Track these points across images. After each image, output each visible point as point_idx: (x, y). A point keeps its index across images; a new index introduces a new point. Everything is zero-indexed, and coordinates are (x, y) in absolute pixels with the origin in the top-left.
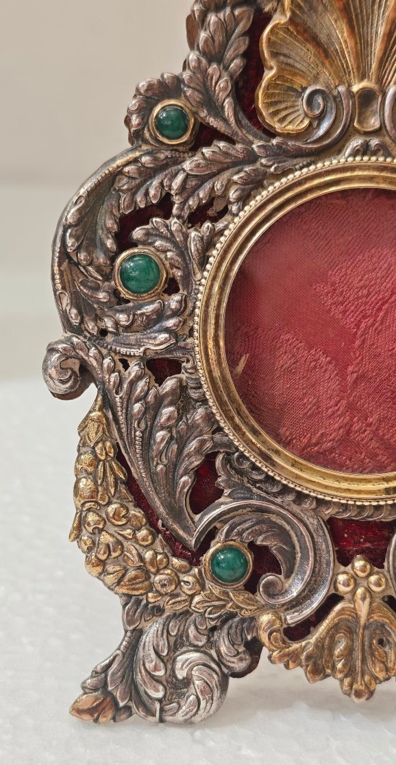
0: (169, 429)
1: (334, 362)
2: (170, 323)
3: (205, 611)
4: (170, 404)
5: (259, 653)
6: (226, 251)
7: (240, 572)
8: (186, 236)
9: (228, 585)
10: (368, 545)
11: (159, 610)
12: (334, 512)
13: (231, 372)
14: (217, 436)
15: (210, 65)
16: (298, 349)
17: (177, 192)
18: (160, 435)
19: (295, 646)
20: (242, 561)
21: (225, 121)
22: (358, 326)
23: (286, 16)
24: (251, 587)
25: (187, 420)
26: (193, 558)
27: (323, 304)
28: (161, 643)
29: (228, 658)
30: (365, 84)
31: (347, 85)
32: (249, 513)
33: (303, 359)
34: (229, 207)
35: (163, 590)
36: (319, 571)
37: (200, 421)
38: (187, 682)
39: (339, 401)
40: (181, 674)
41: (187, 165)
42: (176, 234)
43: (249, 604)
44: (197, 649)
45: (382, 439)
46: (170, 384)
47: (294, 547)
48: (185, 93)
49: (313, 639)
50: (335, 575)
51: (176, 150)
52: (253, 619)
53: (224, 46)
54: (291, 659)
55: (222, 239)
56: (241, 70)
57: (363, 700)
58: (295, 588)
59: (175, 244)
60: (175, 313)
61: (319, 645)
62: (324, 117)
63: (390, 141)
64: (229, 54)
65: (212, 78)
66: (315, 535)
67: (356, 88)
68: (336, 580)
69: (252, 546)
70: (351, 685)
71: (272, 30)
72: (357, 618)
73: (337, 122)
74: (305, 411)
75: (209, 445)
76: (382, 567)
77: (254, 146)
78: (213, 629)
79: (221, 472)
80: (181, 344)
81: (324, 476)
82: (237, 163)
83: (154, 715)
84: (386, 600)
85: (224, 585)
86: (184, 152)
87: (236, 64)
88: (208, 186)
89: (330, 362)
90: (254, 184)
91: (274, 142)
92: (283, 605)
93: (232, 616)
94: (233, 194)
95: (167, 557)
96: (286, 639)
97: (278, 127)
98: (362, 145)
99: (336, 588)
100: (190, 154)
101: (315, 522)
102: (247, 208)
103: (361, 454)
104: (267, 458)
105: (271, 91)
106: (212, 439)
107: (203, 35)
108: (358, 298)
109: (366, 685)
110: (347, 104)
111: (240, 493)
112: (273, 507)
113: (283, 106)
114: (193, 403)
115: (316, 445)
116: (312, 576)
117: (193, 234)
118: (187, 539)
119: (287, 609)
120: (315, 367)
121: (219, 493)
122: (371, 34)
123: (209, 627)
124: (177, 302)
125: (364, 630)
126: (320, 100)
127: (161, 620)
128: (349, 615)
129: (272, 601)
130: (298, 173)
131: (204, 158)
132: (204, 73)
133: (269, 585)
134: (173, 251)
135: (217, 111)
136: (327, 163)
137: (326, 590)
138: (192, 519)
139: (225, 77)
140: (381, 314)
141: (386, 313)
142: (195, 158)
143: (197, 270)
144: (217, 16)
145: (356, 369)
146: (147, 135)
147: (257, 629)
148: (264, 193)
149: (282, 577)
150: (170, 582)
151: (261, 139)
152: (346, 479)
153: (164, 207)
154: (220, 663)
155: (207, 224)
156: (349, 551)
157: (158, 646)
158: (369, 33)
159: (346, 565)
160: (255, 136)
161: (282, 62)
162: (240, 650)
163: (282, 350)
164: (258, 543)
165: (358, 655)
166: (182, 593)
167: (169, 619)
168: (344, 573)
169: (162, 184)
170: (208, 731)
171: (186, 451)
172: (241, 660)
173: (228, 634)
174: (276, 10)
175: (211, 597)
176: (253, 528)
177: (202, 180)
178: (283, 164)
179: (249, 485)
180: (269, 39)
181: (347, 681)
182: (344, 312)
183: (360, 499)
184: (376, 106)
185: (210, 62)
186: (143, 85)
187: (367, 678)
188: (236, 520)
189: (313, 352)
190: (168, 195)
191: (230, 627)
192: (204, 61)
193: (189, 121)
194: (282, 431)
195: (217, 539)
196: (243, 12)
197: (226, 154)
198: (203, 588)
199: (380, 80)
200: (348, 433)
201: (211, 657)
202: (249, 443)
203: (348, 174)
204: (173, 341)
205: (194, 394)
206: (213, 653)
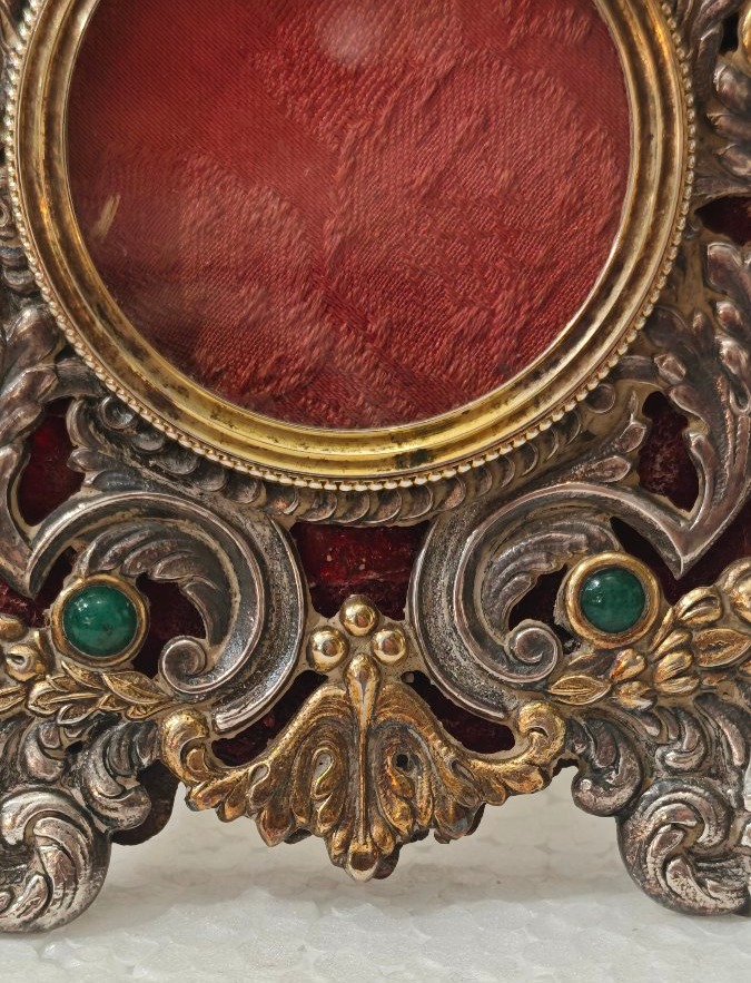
1: (296, 211)
3: (56, 713)
5: (170, 796)
7: (118, 634)
9: (99, 661)
10: (373, 575)
12: (301, 510)
13: (85, 233)
14: (65, 364)
16: (223, 187)
19: (234, 774)
20: (126, 613)
22: (340, 137)
24: (146, 663)
26: (31, 614)
27: (270, 94)
29: (105, 802)
32: (137, 519)
33: (236, 207)
36: (277, 628)
37: (28, 335)
38: (26, 849)
39: (310, 291)
40: (12, 835)
43: (142, 696)
44: (44, 786)
45: (396, 366)
47: (228, 585)
49: (268, 760)
50: (307, 634)
52: (152, 725)
54: (228, 801)
57: (369, 872)
58: (231, 658)
61: (281, 769)
66: (267, 558)
68: (310, 643)
69: (145, 584)
70: (345, 845)
72: (353, 714)
74: (244, 313)
75: (47, 383)
76: (402, 617)
78: (76, 748)
79: (77, 439)
81: (277, 434)
84: (411, 679)
85: (91, 660)
89: (288, 213)
92: (209, 695)
93: (109, 720)
96: (218, 761)
99: (310, 660)
101: (267, 532)
103: (357, 396)
104: (162, 403)
106: (55, 370)
108: (339, 80)
109: (374, 844)
111: (116, 478)
112: (182, 504)
114: (14, 298)
115: (267, 381)
116: (263, 638)
118: (15, 573)
119: (217, 704)
120: (259, 224)
121: (76, 481)
123: (67, 744)
125: (367, 738)
128: (338, 711)
129: (187, 688)
133: (181, 655)
137: (290, 663)
138: (24, 535)
140: (385, 112)
141: (395, 109)
143: (8, 28)
145: (341, 225)
147: (160, 743)
149: (205, 642)
152: (319, 441)
154: (90, 811)
156: (337, 589)
159: (329, 615)
162: (128, 787)
164: (156, 576)
165: (358, 786)
166: (9, 680)
168: (325, 628)
171: (5, 397)
172: (130, 804)
173: (104, 755)
175: (64, 686)
176: (145, 548)
179: (134, 463)
181: (338, 837)
182: (312, 109)
183: (346, 480)
187: (376, 830)
188: (112, 532)
189: (253, 191)
191: (107, 744)
194: (200, 355)
195: (74, 573)
198: (51, 667)
200: (330, 355)
201: (70, 799)
202: (125, 374)
205: (16, 281)
206: (77, 794)
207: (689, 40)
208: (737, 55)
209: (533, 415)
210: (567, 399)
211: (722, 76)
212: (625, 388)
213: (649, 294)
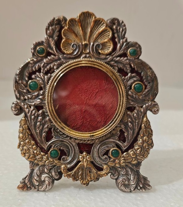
0: (40, 122)
1: (79, 107)
2: (41, 97)
3: (49, 165)
4: (41, 116)
5: (62, 175)
6: (53, 80)
7: (57, 155)
8: (44, 77)
9: (54, 159)
10: (87, 149)
11: (38, 165)
12: (79, 141)
13: (54, 109)
14: (52, 124)
16: (71, 104)
17: (42, 67)
18: (38, 123)
19: (69, 173)
20: (57, 153)
22: (85, 99)
24: (60, 159)
25: (45, 120)
26: (46, 152)
27: (77, 93)
28: (38, 172)
29: (54, 176)
30: (86, 42)
31: (81, 43)
32: (59, 142)
33: (72, 106)
34: (54, 70)
35: (39, 160)
37: (47, 120)
38: (44, 181)
39: (81, 116)
40: (43, 179)
41: (45, 61)
42: (42, 77)
43: (59, 163)
44: (47, 173)
46: (40, 112)
47: (70, 150)
48: (44, 45)
50: (79, 156)
51: (42, 58)
52: (60, 166)
53: (53, 34)
54: (69, 176)
56: (57, 40)
57: (85, 185)
58: (70, 159)
59: (42, 79)
60: (42, 95)
61: (75, 172)
62: (76, 50)
63: (91, 55)
64: (54, 36)
66: (74, 147)
67: (83, 44)
69: (60, 149)
70: (83, 182)
71: (64, 30)
72: (84, 166)
73: (79, 51)
74: (73, 118)
75: (50, 126)
76: (90, 154)
77: (60, 57)
78: (51, 169)
79: (53, 132)
80: (43, 102)
81: (75, 132)
82: (56, 60)
83: (36, 189)
84: (91, 162)
87: (56, 38)
88: (49, 65)
90: (60, 65)
91: (65, 56)
92: (67, 163)
93: (55, 166)
94: (55, 67)
95: (40, 152)
96: (68, 171)
97: (66, 52)
98: (85, 56)
99: (79, 159)
101: (75, 144)
104: (63, 129)
105: (64, 44)
106: (51, 124)
107: (48, 32)
108: (85, 92)
109: (86, 182)
110: (81, 47)
111: (57, 137)
112: (65, 140)
113: (66, 48)
114: (46, 116)
115: (75, 126)
116: (74, 156)
117: (46, 77)
118: (45, 148)
119: (68, 164)
120: (75, 108)
121: (52, 137)
122: (87, 31)
124: (42, 92)
125: (86, 169)
126: (75, 46)
127: (38, 167)
128: (82, 165)
129: (64, 162)
132: (49, 40)
133: (64, 158)
134: (41, 81)
135: (52, 49)
137: (77, 159)
138: (46, 143)
139: (54, 41)
141: (91, 96)
142: (46, 59)
144: (52, 27)
145: (85, 109)
146: (35, 54)
147: (61, 169)
148: (62, 67)
149: (67, 157)
150: (40, 158)
151: (62, 55)
152: (81, 134)
153: (39, 70)
154: (52, 177)
155: (49, 74)
156: (83, 151)
157: (37, 173)
159: (82, 154)
160: (60, 54)
161: (66, 38)
162: (57, 174)
163: (67, 104)
165: (84, 175)
166: (43, 160)
167: (40, 167)
168: (81, 156)
169: (39, 65)
170: (49, 193)
171: (44, 127)
172: (57, 176)
173: (54, 170)
174: (65, 26)
175: (50, 162)
176: (60, 145)
178: (67, 61)
179: (59, 135)
180: (63, 32)
181: (82, 181)
182: (82, 95)
183: (84, 138)
184: (88, 47)
185: (50, 38)
186: (34, 43)
187: (86, 180)
188: (56, 143)
189: (75, 104)
190: (40, 68)
191: (55, 168)
192: (48, 37)
193: (45, 51)
194: (68, 123)
195: (52, 148)
196: (58, 26)
197: (54, 58)
198: (48, 159)
199: (89, 41)
200: (83, 123)
201: (50, 175)
202: (58, 125)
204: (41, 101)
205: (46, 114)
206: (51, 174)
207: (126, 88)
208: (131, 90)
209: (106, 131)
210: (110, 130)
211: (130, 93)
212: (117, 128)
213: (120, 118)
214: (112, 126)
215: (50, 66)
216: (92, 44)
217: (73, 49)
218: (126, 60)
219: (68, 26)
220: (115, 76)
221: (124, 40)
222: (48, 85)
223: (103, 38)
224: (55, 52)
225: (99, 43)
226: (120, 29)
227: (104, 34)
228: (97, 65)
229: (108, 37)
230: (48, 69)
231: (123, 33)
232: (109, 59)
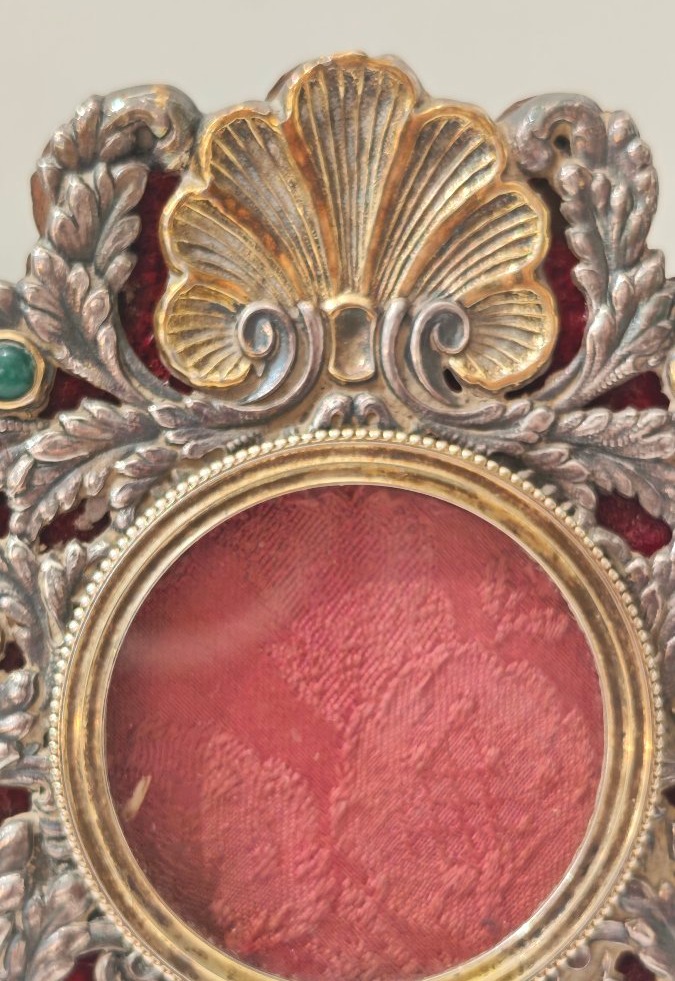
0: (10, 912)
1: (306, 781)
2: (9, 723)
4: (12, 867)
6: (104, 598)
8: (35, 569)
13: (119, 813)
14: (96, 925)
15: (71, 268)
16: (242, 760)
17: (19, 490)
21: (100, 364)
22: (346, 718)
23: (203, 179)
25: (42, 896)
27: (285, 680)
30: (345, 298)
31: (315, 299)
33: (252, 777)
34: (113, 515)
37: (65, 898)
39: (316, 851)
41: (35, 444)
42: (17, 566)
45: (393, 918)
46: (11, 830)
48: (26, 318)
51: (15, 419)
53: (95, 234)
55: (98, 576)
56: (128, 276)
59: (17, 583)
60: (18, 707)
62: (275, 357)
63: (394, 397)
64: (106, 246)
65: (75, 291)
67: (330, 305)
71: (179, 207)
73: (298, 366)
74: (257, 869)
75: (81, 942)
77: (153, 409)
80: (30, 760)
82: (124, 440)
86: (27, 422)
87: (120, 265)
88: (72, 480)
89: (298, 783)
90: (157, 475)
91: (189, 401)
94: (117, 495)
97: (194, 377)
98: (342, 407)
100: (40, 425)
102: (140, 522)
103: (357, 943)
104: (183, 966)
105: (181, 313)
106: (87, 930)
107: (57, 215)
108: (346, 669)
110: (315, 335)
113: (203, 338)
114: (52, 865)
115: (277, 930)
117: (47, 564)
120: (273, 792)
122: (358, 207)
124: (21, 686)
126: (266, 329)
130: (228, 460)
131: (65, 433)
132: (61, 282)
134: (12, 596)
135: (86, 348)
136: (280, 443)
139: (100, 291)
140: (386, 696)
141: (395, 696)
142: (49, 432)
143: (55, 628)
144: (81, 180)
145: (346, 793)
148: (171, 495)
151: (166, 396)
155: (73, 547)
158: (354, 205)
160: (155, 391)
161: (200, 263)
163: (213, 763)
171: (40, 955)
174: (186, 168)
177: (63, 469)
178: (206, 441)
180: (174, 222)
182: (322, 693)
184: (366, 336)
185: (70, 261)
189: (268, 764)
192: (60, 262)
193: (35, 368)
194: (217, 906)
196: (129, 172)
197: (104, 424)
199: (373, 292)
200: (334, 907)
202: (149, 939)
203: (317, 462)
204: (14, 757)
205: (53, 850)
207: (657, 649)
210: (548, 965)
212: (599, 947)
213: (622, 872)
214: (564, 941)
215: (80, 485)
216: (394, 308)
217: (251, 353)
218: (654, 431)
219: (214, 171)
220: (578, 558)
221: (643, 273)
222: (69, 638)
223: (477, 258)
224: (116, 372)
225: (452, 305)
226: (608, 188)
227: (486, 228)
228: (438, 482)
229: (514, 253)
230: (59, 505)
231: (634, 218)
232: (522, 429)
